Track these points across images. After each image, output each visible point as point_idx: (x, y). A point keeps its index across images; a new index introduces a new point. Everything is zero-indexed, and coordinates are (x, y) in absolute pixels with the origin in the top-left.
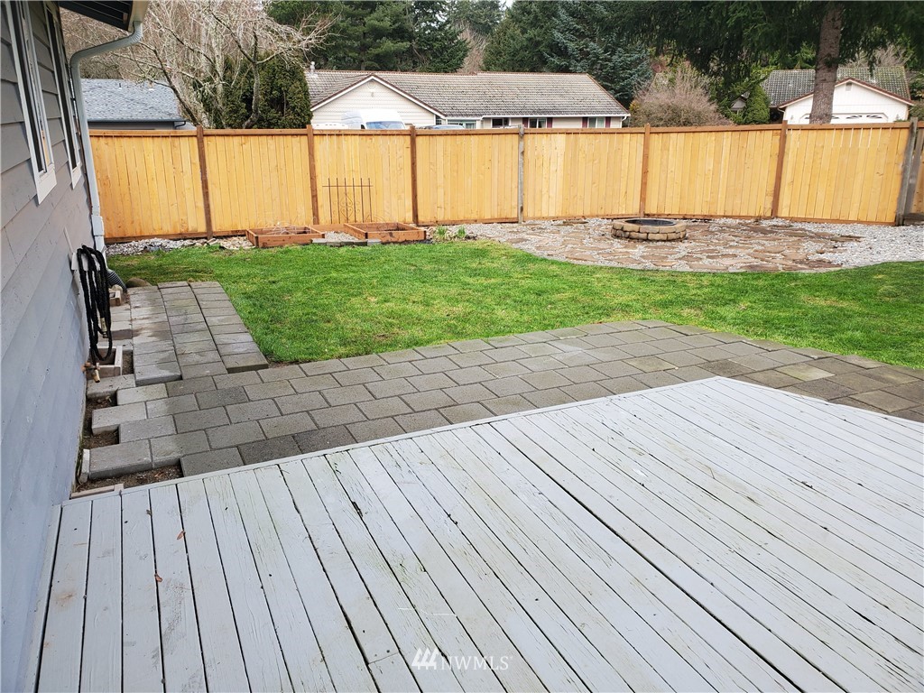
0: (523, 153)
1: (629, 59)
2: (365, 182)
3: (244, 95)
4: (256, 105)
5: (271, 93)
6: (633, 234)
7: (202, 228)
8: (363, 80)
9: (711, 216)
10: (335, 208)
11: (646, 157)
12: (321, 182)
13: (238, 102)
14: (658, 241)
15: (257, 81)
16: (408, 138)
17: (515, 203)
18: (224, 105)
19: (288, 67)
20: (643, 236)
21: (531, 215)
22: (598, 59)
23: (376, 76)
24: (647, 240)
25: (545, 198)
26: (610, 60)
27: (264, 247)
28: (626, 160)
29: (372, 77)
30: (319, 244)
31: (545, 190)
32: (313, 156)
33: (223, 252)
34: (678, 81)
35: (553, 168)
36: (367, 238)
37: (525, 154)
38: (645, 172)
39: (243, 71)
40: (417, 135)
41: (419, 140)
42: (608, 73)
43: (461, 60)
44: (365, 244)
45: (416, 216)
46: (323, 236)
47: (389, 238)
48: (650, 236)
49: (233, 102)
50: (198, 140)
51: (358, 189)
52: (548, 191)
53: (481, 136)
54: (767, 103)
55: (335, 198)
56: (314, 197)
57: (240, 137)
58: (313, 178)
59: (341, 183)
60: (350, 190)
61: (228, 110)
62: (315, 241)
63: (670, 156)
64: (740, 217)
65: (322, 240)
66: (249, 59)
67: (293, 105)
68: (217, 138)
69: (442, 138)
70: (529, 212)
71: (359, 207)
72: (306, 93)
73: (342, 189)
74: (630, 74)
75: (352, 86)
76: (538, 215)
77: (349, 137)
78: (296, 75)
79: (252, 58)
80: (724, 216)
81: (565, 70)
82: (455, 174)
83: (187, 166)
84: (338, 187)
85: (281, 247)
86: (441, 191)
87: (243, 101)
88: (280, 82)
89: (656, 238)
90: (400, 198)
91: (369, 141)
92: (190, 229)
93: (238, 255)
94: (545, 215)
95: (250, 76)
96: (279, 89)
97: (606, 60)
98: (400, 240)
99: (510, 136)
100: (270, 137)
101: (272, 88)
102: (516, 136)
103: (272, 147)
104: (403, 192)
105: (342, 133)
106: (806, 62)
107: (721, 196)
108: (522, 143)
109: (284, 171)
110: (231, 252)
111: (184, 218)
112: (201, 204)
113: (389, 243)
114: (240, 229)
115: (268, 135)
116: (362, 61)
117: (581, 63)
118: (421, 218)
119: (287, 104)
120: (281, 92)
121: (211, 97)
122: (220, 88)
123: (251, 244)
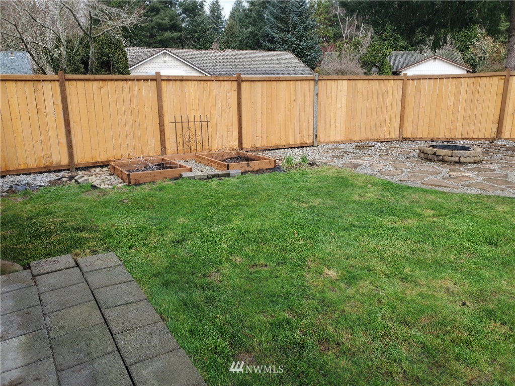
0: (317, 94)
1: (310, 44)
2: (204, 119)
3: (82, 59)
4: (92, 65)
5: (101, 58)
6: (446, 158)
7: (65, 161)
8: (159, 52)
9: (452, 139)
10: (180, 140)
11: (404, 97)
12: (168, 119)
13: (78, 64)
14: (468, 163)
15: (92, 49)
16: (235, 83)
17: (311, 132)
18: (67, 66)
19: (113, 41)
20: (456, 159)
21: (322, 140)
22: (293, 44)
23: (167, 50)
24: (459, 163)
25: (333, 127)
26: (299, 45)
27: (137, 184)
28: (390, 100)
29: (165, 51)
30: (190, 178)
31: (332, 122)
32: (161, 98)
33: (96, 192)
34: (343, 55)
35: (338, 106)
36: (228, 169)
37: (319, 95)
38: (403, 108)
39: (80, 43)
40: (242, 81)
41: (244, 85)
42: (298, 52)
43: (211, 44)
44: (228, 175)
45: (241, 144)
46: (191, 170)
47: (247, 168)
48: (462, 160)
49: (74, 64)
50: (60, 83)
51: (198, 124)
52: (335, 123)
53: (288, 82)
54: (391, 69)
55: (179, 132)
56: (162, 131)
57: (98, 82)
58: (161, 116)
59: (185, 119)
60: (192, 125)
61: (71, 69)
62: (184, 175)
63: (422, 96)
64: (473, 139)
65: (190, 174)
66: (86, 34)
67: (117, 66)
68: (78, 82)
69: (260, 83)
70: (321, 138)
71: (199, 139)
72: (126, 58)
73: (185, 125)
74: (311, 53)
75: (152, 56)
76: (327, 140)
77: (190, 82)
78: (117, 46)
79: (88, 33)
80: (461, 139)
81: (273, 50)
82: (270, 111)
83: (50, 107)
84: (182, 123)
85: (153, 182)
86: (259, 124)
87: (82, 63)
88: (107, 51)
89: (467, 161)
90: (229, 130)
91: (205, 85)
92: (54, 163)
93: (112, 195)
94: (332, 140)
95: (87, 46)
96: (107, 55)
97: (297, 44)
98: (255, 169)
99: (308, 82)
100: (124, 82)
101: (102, 55)
102: (312, 82)
103: (127, 90)
104: (232, 125)
105: (184, 78)
106: (402, 47)
107: (459, 124)
108: (316, 87)
109: (136, 110)
110: (104, 192)
111: (48, 153)
112: (64, 140)
113: (247, 172)
114: (99, 160)
115: (123, 80)
116: (151, 44)
117: (283, 46)
118: (244, 146)
119: (113, 65)
120: (108, 57)
121: (58, 60)
122: (64, 54)
123: (121, 181)
